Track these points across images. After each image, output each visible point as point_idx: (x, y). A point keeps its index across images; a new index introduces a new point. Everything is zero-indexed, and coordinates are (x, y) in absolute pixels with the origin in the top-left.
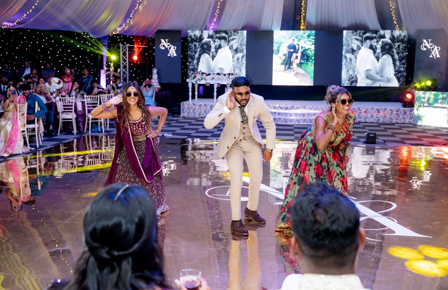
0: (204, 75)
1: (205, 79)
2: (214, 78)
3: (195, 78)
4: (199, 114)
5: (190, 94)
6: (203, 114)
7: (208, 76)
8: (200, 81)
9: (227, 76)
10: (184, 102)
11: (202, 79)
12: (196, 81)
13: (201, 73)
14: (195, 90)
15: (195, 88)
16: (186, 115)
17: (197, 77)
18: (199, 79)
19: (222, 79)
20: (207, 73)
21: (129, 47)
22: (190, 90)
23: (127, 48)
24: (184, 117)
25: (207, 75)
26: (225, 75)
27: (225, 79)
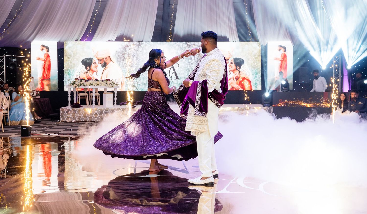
0: (83, 81)
1: (84, 85)
2: (92, 84)
3: (74, 84)
4: (79, 119)
5: (69, 99)
6: (82, 119)
7: (87, 82)
8: (79, 87)
9: (105, 82)
10: (63, 108)
11: (81, 85)
12: (75, 87)
13: (79, 79)
14: (74, 96)
15: (74, 94)
16: (65, 120)
17: (76, 83)
18: (78, 85)
19: (100, 84)
20: (86, 79)
21: (6, 57)
22: (69, 95)
23: (5, 58)
24: (63, 122)
25: (85, 81)
26: (103, 81)
27: (103, 84)
